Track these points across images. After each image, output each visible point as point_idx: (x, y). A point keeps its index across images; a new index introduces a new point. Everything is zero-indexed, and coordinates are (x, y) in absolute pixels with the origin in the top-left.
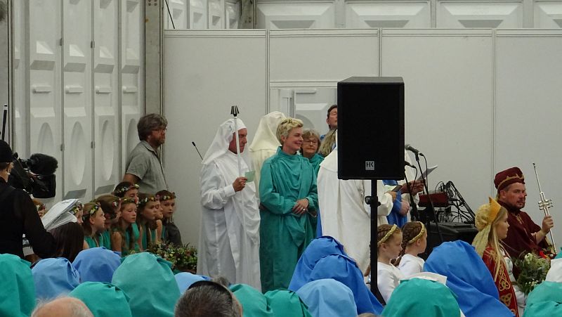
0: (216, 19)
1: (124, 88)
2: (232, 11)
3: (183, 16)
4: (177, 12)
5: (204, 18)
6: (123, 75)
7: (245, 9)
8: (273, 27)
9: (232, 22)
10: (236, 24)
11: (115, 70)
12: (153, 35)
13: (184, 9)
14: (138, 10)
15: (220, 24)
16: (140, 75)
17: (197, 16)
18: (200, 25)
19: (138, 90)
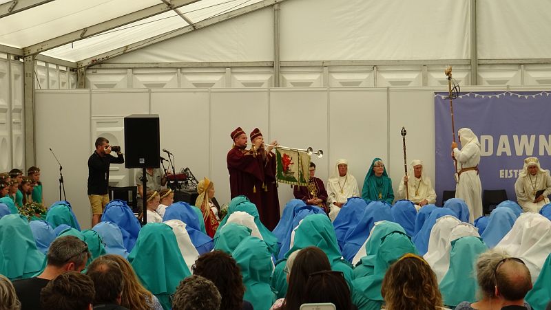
0: (63, 83)
1: (14, 120)
2: (72, 79)
3: (45, 81)
4: (42, 80)
5: (57, 84)
6: (13, 114)
7: (79, 78)
8: (95, 87)
9: (73, 85)
10: (75, 86)
11: (8, 111)
12: (29, 92)
13: (46, 78)
14: (20, 79)
15: (66, 85)
16: (22, 113)
17: (54, 82)
18: (55, 87)
19: (22, 121)
